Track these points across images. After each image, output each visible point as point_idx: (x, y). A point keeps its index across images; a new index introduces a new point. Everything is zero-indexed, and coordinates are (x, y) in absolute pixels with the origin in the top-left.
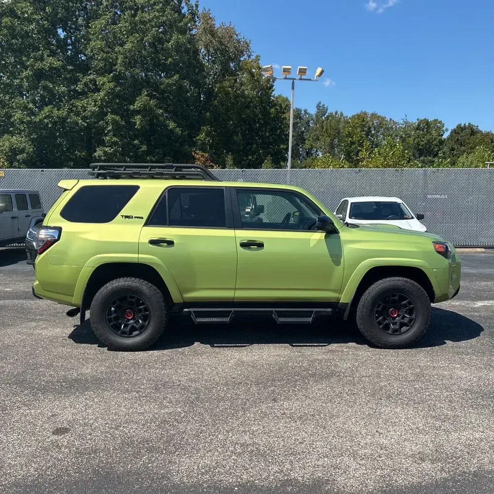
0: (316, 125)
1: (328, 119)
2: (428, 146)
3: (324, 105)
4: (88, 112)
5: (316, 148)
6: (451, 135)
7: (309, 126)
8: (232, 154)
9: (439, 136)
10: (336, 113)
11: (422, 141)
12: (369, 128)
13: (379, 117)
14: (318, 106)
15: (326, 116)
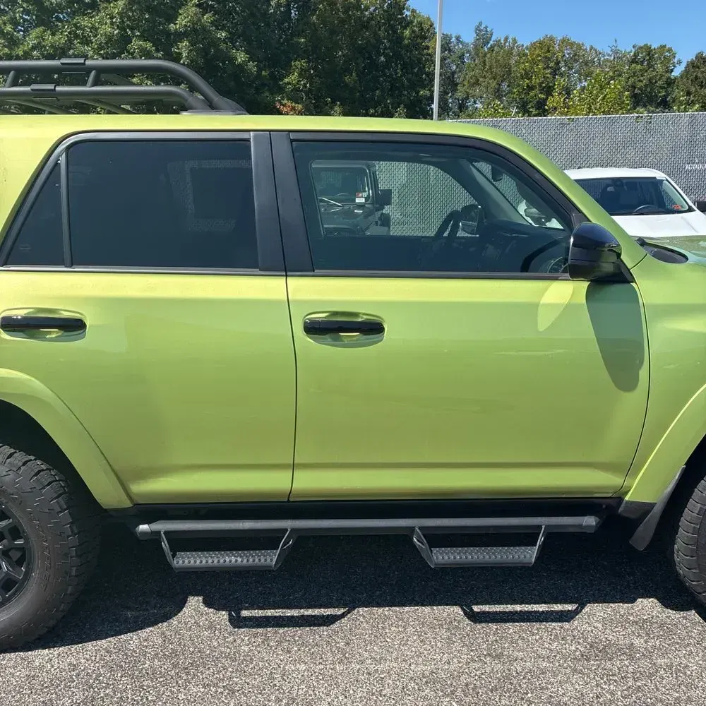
0: (474, 60)
1: (493, 51)
2: (649, 89)
3: (486, 27)
4: (101, 36)
5: (473, 97)
6: (686, 71)
7: (463, 62)
8: (341, 104)
9: (667, 72)
10: (506, 39)
11: (640, 81)
12: (558, 63)
13: (572, 44)
14: (478, 30)
15: (489, 46)
